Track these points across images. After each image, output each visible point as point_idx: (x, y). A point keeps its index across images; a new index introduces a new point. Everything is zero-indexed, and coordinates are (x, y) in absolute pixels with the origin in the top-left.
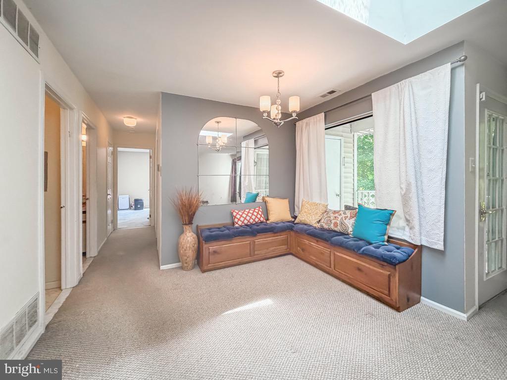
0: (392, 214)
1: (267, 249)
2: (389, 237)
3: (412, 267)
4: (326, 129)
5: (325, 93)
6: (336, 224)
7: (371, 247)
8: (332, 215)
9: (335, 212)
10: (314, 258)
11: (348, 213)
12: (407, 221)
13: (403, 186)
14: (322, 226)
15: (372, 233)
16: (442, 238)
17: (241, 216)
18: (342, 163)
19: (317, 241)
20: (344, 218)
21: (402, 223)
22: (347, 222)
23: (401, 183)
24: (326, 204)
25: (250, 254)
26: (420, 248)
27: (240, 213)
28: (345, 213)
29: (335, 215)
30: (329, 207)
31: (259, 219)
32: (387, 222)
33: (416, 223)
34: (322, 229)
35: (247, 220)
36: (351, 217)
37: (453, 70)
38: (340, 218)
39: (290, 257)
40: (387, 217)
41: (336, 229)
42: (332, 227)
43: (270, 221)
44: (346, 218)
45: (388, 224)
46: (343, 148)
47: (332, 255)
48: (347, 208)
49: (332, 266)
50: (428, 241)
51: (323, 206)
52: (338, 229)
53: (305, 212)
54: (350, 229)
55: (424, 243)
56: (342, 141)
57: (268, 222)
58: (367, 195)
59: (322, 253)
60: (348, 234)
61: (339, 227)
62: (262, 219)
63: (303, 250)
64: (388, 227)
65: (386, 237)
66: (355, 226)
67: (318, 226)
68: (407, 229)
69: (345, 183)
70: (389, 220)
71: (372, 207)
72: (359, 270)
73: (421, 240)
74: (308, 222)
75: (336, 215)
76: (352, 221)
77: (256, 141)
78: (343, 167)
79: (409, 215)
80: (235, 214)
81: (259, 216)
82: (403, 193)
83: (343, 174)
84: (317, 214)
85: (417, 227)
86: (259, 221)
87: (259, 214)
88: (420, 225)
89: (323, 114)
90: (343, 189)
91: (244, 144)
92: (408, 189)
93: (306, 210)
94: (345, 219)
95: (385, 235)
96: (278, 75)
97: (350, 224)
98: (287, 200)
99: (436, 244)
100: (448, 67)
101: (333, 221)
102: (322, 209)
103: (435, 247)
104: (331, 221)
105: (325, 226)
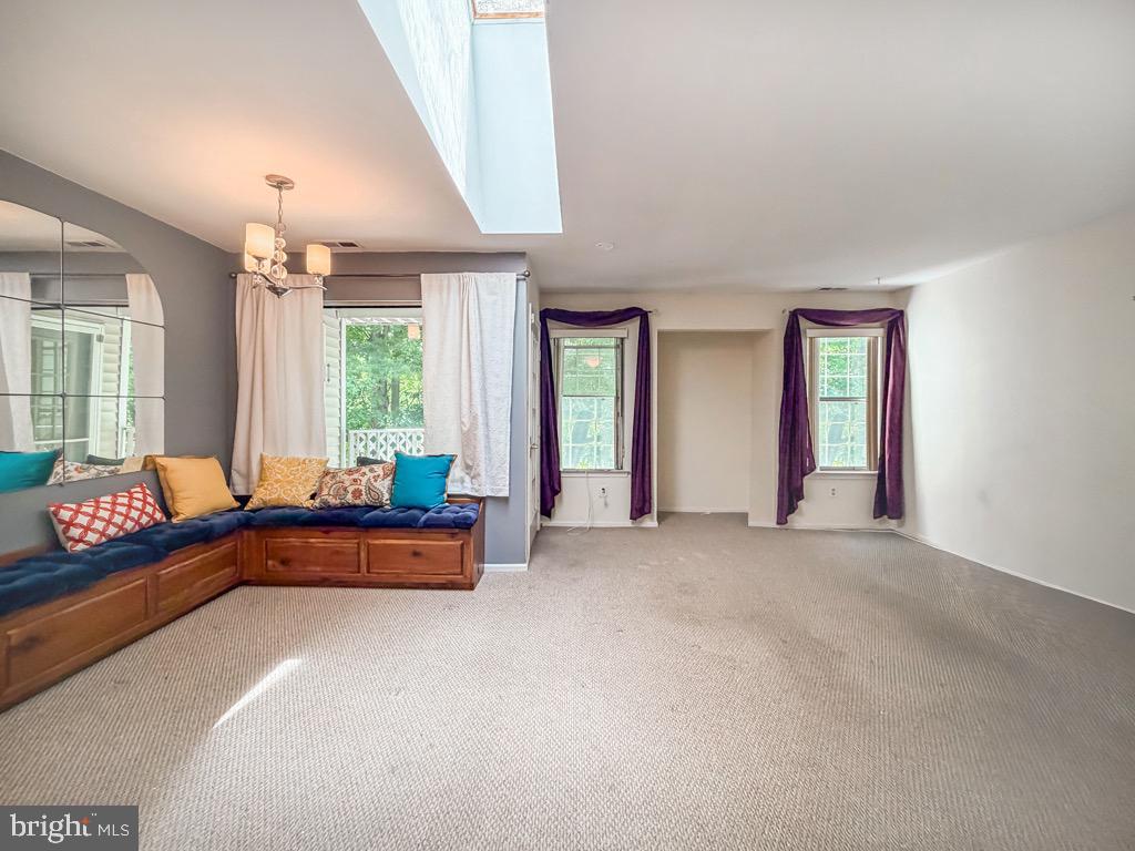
0: (451, 460)
1: (191, 585)
2: (449, 496)
3: (479, 528)
4: (325, 307)
5: (337, 241)
6: (357, 493)
7: (430, 514)
8: (346, 477)
9: (351, 472)
10: (318, 569)
11: (378, 469)
13: (465, 420)
14: (325, 502)
15: (425, 494)
16: (508, 481)
17: (94, 517)
19: (325, 532)
20: (372, 480)
21: (462, 472)
22: (379, 484)
24: (324, 459)
25: (146, 613)
26: (480, 500)
27: (87, 510)
29: (352, 477)
30: (332, 466)
31: (152, 517)
32: (446, 474)
33: (482, 469)
34: (327, 507)
35: (115, 525)
36: (386, 476)
38: (364, 479)
39: (245, 590)
40: (443, 465)
41: (358, 502)
42: (349, 498)
43: (182, 517)
45: (446, 476)
47: (363, 547)
49: (364, 569)
50: (492, 490)
51: (320, 462)
52: (364, 499)
53: (277, 481)
54: (387, 496)
55: (490, 494)
57: (174, 521)
58: (364, 437)
59: (337, 553)
60: (382, 507)
61: (364, 497)
62: (157, 516)
63: (284, 562)
64: (447, 481)
65: (445, 495)
66: (392, 490)
67: (317, 503)
68: (467, 479)
70: (449, 469)
71: (418, 454)
72: (416, 554)
73: (486, 490)
74: (286, 500)
75: (357, 476)
76: (388, 482)
79: (472, 460)
81: (149, 509)
82: (465, 429)
84: (307, 480)
85: (482, 474)
86: (152, 523)
87: (149, 504)
88: (487, 470)
92: (474, 425)
93: (279, 476)
94: (376, 481)
95: (444, 492)
96: (281, 184)
97: (384, 489)
99: (500, 490)
101: (351, 489)
102: (317, 471)
103: (500, 495)
104: (345, 489)
105: (333, 501)
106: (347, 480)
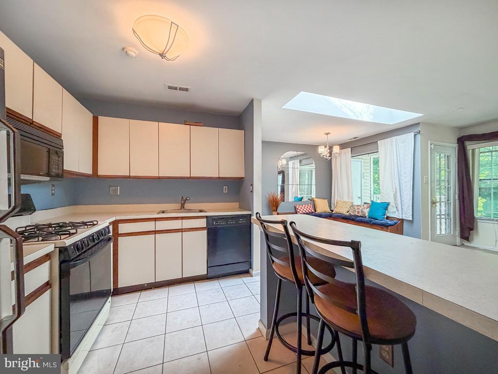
0: (388, 204)
2: (387, 216)
3: (397, 229)
4: (352, 157)
5: (352, 138)
6: (358, 212)
7: (378, 221)
9: (358, 206)
11: (366, 206)
12: (397, 207)
13: (394, 190)
14: (350, 214)
15: (378, 214)
16: (411, 214)
18: (362, 176)
21: (395, 209)
22: (365, 210)
23: (393, 189)
26: (402, 220)
27: (301, 207)
28: (363, 206)
30: (354, 204)
32: (386, 209)
33: (400, 208)
36: (367, 208)
37: (415, 135)
38: (361, 208)
40: (386, 206)
41: (359, 215)
42: (356, 214)
44: (364, 208)
46: (363, 167)
48: (365, 203)
50: (405, 216)
51: (351, 202)
52: (360, 214)
53: (340, 207)
54: (367, 214)
55: (404, 218)
56: (363, 162)
57: (316, 212)
60: (365, 217)
62: (313, 211)
64: (387, 211)
65: (385, 216)
66: (369, 212)
67: (348, 214)
68: (396, 212)
69: (365, 190)
71: (379, 201)
73: (402, 216)
74: (341, 212)
75: (359, 207)
76: (368, 210)
77: (300, 161)
78: (363, 179)
80: (297, 207)
81: (311, 209)
82: (394, 193)
83: (363, 184)
84: (347, 207)
85: (400, 210)
88: (402, 209)
89: (350, 149)
90: (363, 194)
91: (291, 163)
92: (396, 192)
95: (385, 215)
96: (327, 134)
97: (366, 212)
98: (326, 200)
99: (409, 217)
100: (413, 134)
101: (357, 211)
102: (350, 205)
103: (408, 219)
104: (355, 211)
105: (352, 214)
106: (356, 208)
